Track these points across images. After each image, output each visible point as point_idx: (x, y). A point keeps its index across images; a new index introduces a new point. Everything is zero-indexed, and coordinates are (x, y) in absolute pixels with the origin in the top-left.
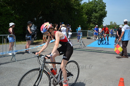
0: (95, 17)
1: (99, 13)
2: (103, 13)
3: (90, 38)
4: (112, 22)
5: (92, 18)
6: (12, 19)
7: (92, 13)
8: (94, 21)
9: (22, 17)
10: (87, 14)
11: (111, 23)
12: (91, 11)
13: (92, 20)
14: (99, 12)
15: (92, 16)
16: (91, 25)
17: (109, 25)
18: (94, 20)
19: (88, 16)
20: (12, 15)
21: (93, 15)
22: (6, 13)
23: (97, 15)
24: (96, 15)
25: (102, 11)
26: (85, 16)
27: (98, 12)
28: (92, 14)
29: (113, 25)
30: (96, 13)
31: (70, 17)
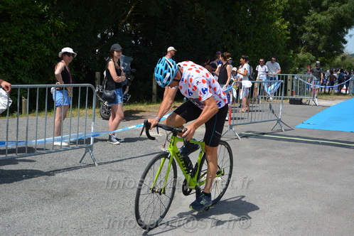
0: (315, 25)
1: (332, 12)
2: (346, 12)
3: (299, 102)
5: (305, 31)
6: (42, 33)
7: (306, 10)
8: (311, 43)
9: (74, 24)
10: (287, 15)
12: (303, 4)
13: (305, 37)
14: (331, 8)
15: (304, 21)
16: (301, 56)
18: (312, 39)
19: (291, 23)
20: (42, 18)
21: (307, 19)
22: (22, 12)
23: (324, 17)
24: (321, 18)
25: (344, 3)
26: (282, 25)
27: (326, 9)
28: (306, 15)
30: (318, 13)
31: (229, 28)
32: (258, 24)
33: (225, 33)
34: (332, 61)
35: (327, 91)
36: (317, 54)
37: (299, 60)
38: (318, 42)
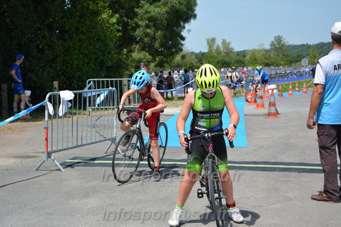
0: (152, 20)
1: (165, 4)
2: (181, 4)
4: (213, 40)
5: (138, 26)
7: (137, 1)
8: (146, 40)
10: (115, 8)
11: (211, 42)
13: (138, 32)
15: (136, 15)
16: (136, 55)
17: (203, 54)
18: (147, 35)
19: (121, 17)
21: (140, 11)
23: (158, 10)
24: (155, 10)
26: (109, 18)
28: (138, 7)
29: (218, 52)
30: (151, 4)
31: (43, 22)
32: (81, 17)
33: (39, 29)
34: (171, 61)
35: (169, 95)
36: (154, 53)
37: (133, 61)
38: (154, 38)
